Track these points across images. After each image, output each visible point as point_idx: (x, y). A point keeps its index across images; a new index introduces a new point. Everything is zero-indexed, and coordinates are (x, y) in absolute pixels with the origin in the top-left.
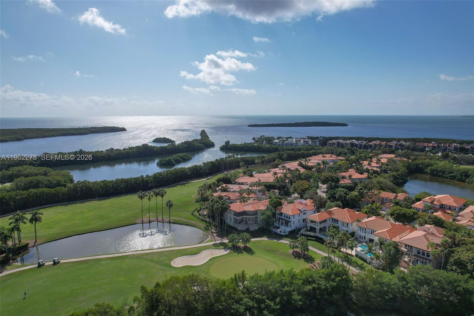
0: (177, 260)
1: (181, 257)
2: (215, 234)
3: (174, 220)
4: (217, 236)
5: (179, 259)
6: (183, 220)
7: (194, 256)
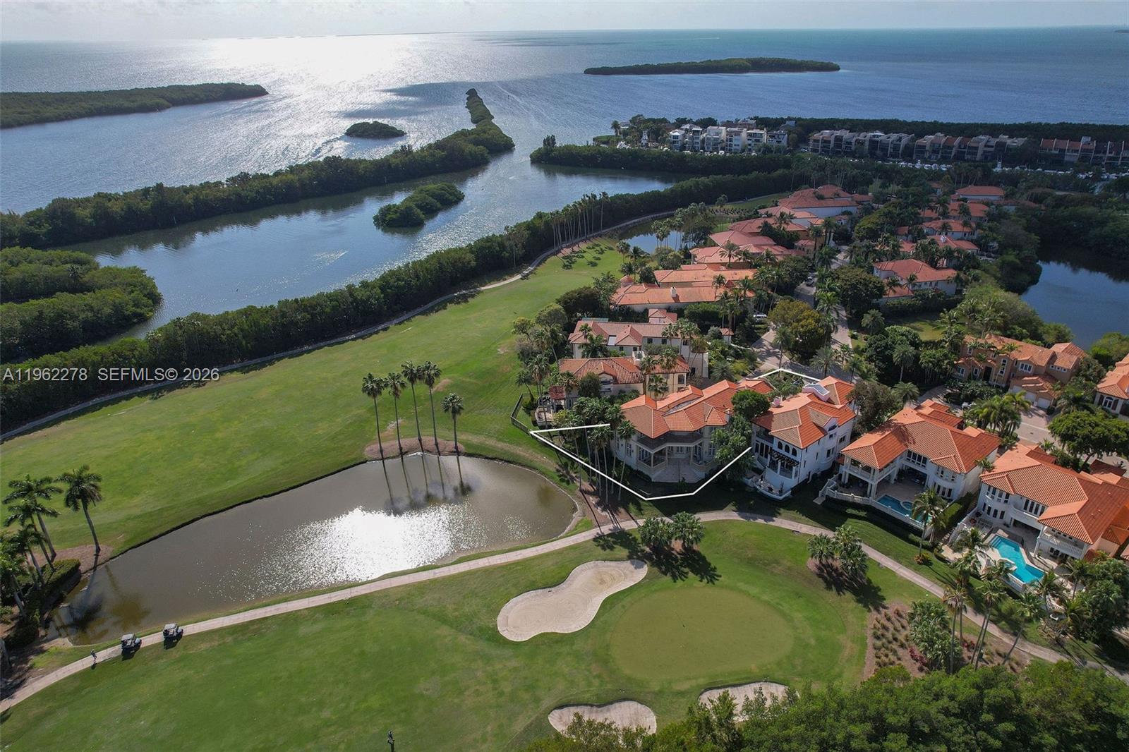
0: (512, 607)
1: (519, 598)
2: (591, 498)
3: (467, 445)
4: (599, 504)
5: (516, 604)
6: (491, 442)
7: (552, 589)
